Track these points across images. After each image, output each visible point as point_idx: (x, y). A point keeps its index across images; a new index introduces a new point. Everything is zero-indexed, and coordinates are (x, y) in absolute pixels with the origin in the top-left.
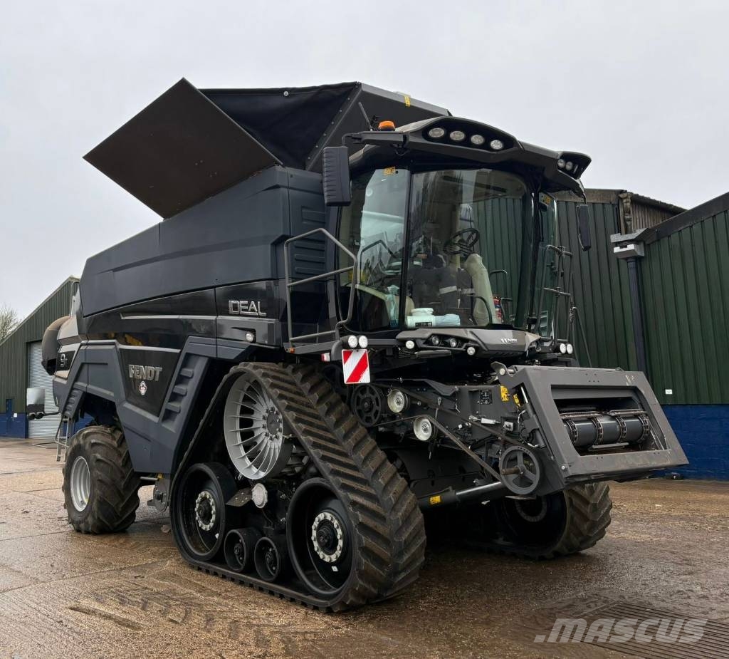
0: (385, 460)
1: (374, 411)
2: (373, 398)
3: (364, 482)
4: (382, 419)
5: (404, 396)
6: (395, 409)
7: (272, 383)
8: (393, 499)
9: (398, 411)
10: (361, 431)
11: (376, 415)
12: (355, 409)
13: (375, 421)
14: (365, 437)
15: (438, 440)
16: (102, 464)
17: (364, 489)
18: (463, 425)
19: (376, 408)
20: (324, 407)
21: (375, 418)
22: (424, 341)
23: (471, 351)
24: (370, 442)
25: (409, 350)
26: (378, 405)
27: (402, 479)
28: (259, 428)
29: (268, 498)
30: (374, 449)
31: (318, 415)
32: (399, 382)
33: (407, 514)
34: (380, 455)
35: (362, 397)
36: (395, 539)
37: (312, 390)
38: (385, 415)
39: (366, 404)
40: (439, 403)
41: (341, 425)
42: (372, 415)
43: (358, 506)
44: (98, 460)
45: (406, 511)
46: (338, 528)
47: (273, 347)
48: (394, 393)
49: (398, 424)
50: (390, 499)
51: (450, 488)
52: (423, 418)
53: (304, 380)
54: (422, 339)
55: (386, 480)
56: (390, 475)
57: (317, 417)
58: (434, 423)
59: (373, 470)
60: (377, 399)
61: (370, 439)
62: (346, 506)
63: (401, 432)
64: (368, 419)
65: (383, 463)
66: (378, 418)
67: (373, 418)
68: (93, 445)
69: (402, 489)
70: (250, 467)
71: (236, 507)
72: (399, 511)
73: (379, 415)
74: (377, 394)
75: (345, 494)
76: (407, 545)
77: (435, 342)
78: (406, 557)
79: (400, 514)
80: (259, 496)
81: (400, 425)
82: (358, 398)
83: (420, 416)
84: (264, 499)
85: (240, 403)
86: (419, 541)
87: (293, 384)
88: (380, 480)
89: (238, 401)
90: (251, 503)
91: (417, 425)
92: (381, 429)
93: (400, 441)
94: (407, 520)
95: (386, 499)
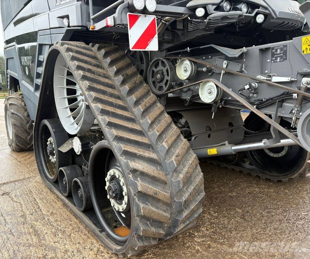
0: (171, 123)
1: (165, 81)
2: (165, 70)
3: (148, 147)
4: (171, 87)
5: (191, 64)
6: (182, 77)
7: (73, 56)
8: (174, 162)
9: (185, 78)
10: (152, 97)
11: (166, 84)
12: (151, 80)
13: (165, 89)
14: (154, 103)
15: (221, 102)
16: (15, 116)
17: (147, 154)
18: (250, 85)
19: (166, 78)
20: (121, 78)
21: (166, 87)
22: (215, 7)
23: (260, 19)
24: (159, 107)
25: (198, 18)
26: (168, 75)
27: (185, 140)
28: (79, 95)
29: (82, 148)
30: (162, 113)
31: (113, 85)
32: (187, 52)
33: (189, 175)
34: (167, 118)
35: (155, 70)
36: (175, 199)
37: (112, 63)
38: (173, 84)
39: (159, 76)
40: (225, 66)
41: (134, 93)
42: (163, 84)
43: (138, 173)
44: (12, 113)
45: (187, 173)
46: (123, 185)
47: (80, 28)
48: (182, 62)
49: (185, 90)
50: (172, 161)
51: (226, 142)
52: (209, 81)
53: (106, 55)
54: (213, 4)
55: (170, 142)
56: (174, 138)
57: (112, 87)
58: (219, 85)
59: (158, 134)
60: (167, 71)
61: (159, 105)
62: (126, 173)
63: (187, 97)
64: (161, 88)
65: (169, 126)
66: (168, 86)
67: (164, 86)
68: (10, 104)
69: (184, 151)
70: (73, 124)
71: (62, 152)
72: (180, 173)
73: (168, 84)
74: (168, 66)
75: (125, 161)
76: (187, 203)
77: (226, 7)
78: (186, 213)
79: (181, 176)
80: (77, 145)
81: (186, 91)
82: (153, 71)
83: (206, 80)
84: (79, 148)
85: (66, 77)
86: (198, 197)
87: (95, 58)
88: (164, 144)
89: (63, 75)
90: (72, 150)
91: (202, 89)
92: (170, 95)
93: (186, 105)
94: (188, 180)
95: (168, 162)
